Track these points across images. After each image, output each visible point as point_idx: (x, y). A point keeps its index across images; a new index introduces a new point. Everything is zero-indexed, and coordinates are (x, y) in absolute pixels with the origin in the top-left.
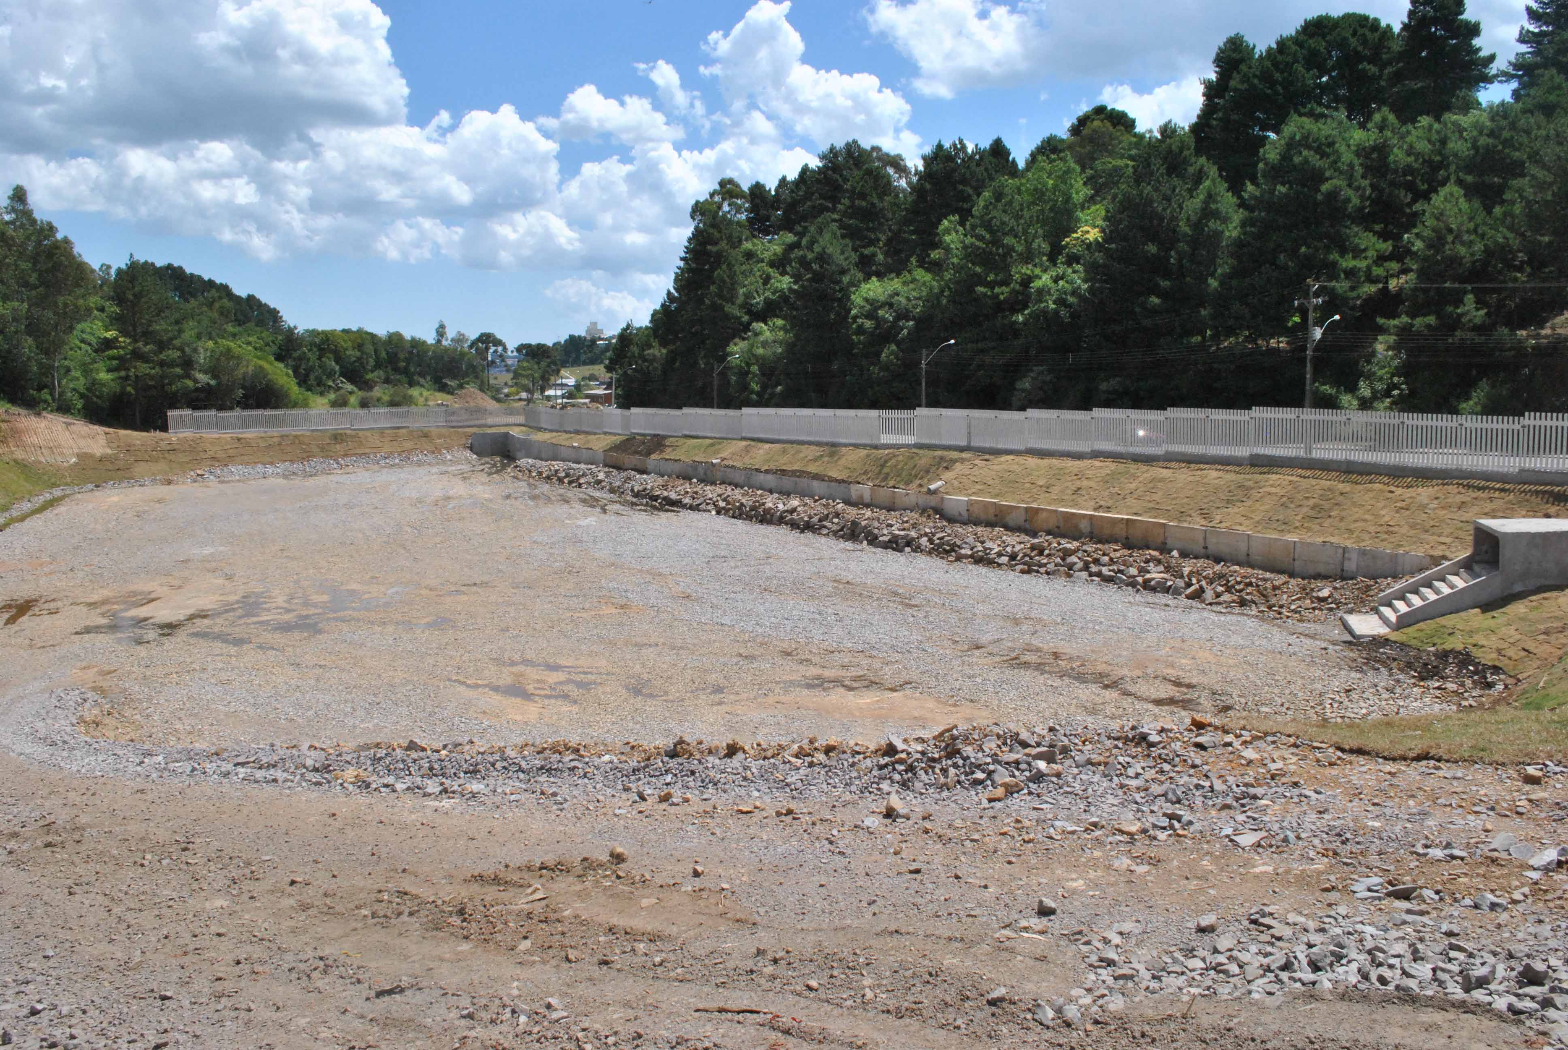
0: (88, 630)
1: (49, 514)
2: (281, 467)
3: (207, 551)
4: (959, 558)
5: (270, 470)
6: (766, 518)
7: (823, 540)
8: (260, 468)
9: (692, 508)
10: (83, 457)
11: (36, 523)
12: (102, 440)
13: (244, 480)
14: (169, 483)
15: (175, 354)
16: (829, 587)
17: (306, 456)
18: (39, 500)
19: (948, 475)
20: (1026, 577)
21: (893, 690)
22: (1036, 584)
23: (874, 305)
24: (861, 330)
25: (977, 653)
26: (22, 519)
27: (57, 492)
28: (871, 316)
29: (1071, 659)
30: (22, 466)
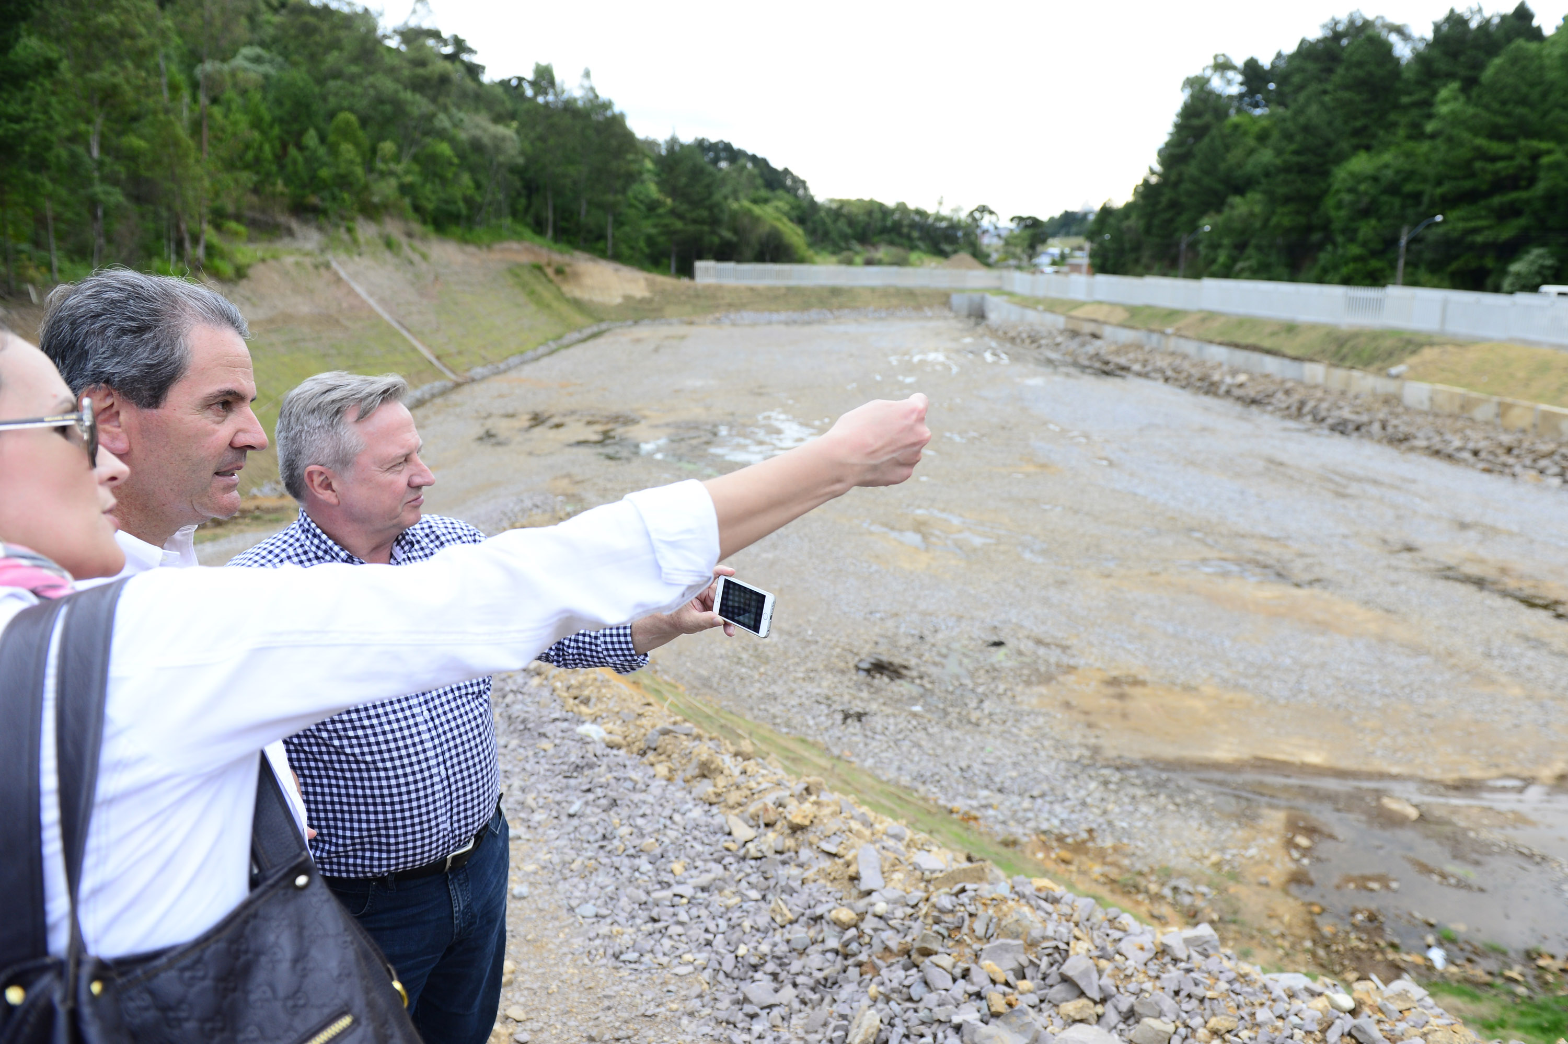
0: (580, 443)
1: (590, 344)
2: (783, 316)
3: (699, 383)
4: (1412, 449)
5: (775, 317)
6: (1209, 387)
7: (1267, 417)
8: (766, 315)
9: (1139, 374)
10: (628, 298)
11: (577, 351)
12: (642, 283)
13: (754, 325)
14: (691, 323)
15: (705, 213)
16: (1260, 465)
17: (806, 306)
18: (587, 332)
19: (1414, 360)
20: (1486, 477)
21: (1298, 585)
22: (1496, 486)
23: (1358, 178)
24: (1339, 206)
25: (1406, 556)
26: (568, 346)
27: (604, 326)
28: (1351, 190)
29: (1521, 577)
30: (577, 304)
